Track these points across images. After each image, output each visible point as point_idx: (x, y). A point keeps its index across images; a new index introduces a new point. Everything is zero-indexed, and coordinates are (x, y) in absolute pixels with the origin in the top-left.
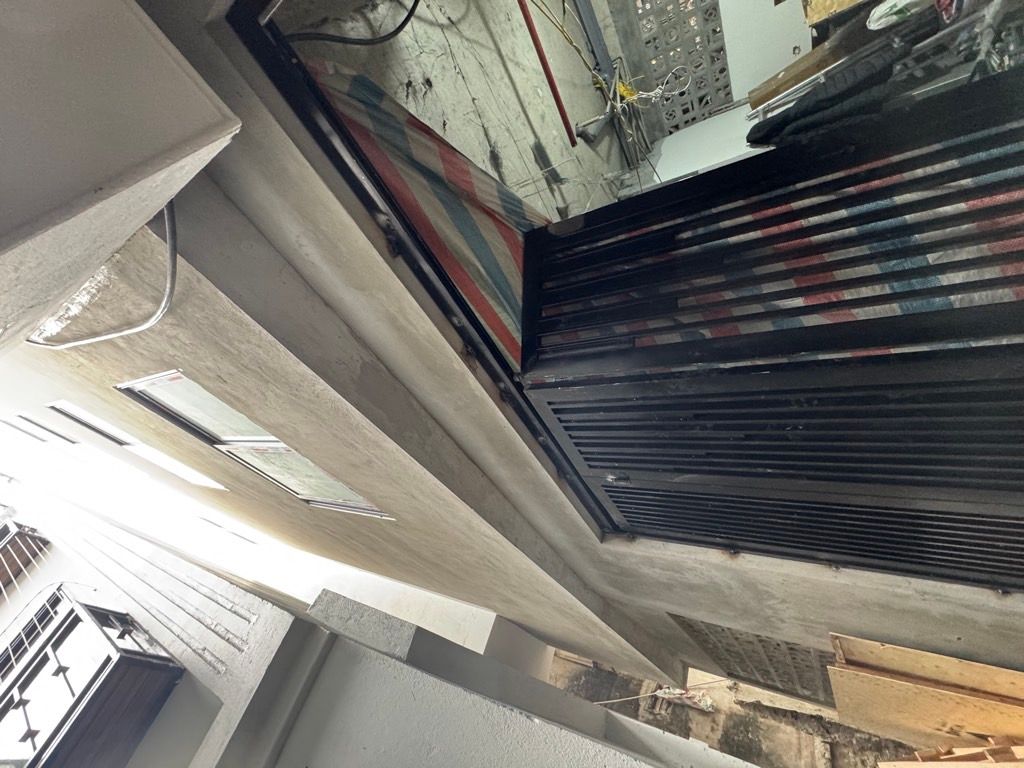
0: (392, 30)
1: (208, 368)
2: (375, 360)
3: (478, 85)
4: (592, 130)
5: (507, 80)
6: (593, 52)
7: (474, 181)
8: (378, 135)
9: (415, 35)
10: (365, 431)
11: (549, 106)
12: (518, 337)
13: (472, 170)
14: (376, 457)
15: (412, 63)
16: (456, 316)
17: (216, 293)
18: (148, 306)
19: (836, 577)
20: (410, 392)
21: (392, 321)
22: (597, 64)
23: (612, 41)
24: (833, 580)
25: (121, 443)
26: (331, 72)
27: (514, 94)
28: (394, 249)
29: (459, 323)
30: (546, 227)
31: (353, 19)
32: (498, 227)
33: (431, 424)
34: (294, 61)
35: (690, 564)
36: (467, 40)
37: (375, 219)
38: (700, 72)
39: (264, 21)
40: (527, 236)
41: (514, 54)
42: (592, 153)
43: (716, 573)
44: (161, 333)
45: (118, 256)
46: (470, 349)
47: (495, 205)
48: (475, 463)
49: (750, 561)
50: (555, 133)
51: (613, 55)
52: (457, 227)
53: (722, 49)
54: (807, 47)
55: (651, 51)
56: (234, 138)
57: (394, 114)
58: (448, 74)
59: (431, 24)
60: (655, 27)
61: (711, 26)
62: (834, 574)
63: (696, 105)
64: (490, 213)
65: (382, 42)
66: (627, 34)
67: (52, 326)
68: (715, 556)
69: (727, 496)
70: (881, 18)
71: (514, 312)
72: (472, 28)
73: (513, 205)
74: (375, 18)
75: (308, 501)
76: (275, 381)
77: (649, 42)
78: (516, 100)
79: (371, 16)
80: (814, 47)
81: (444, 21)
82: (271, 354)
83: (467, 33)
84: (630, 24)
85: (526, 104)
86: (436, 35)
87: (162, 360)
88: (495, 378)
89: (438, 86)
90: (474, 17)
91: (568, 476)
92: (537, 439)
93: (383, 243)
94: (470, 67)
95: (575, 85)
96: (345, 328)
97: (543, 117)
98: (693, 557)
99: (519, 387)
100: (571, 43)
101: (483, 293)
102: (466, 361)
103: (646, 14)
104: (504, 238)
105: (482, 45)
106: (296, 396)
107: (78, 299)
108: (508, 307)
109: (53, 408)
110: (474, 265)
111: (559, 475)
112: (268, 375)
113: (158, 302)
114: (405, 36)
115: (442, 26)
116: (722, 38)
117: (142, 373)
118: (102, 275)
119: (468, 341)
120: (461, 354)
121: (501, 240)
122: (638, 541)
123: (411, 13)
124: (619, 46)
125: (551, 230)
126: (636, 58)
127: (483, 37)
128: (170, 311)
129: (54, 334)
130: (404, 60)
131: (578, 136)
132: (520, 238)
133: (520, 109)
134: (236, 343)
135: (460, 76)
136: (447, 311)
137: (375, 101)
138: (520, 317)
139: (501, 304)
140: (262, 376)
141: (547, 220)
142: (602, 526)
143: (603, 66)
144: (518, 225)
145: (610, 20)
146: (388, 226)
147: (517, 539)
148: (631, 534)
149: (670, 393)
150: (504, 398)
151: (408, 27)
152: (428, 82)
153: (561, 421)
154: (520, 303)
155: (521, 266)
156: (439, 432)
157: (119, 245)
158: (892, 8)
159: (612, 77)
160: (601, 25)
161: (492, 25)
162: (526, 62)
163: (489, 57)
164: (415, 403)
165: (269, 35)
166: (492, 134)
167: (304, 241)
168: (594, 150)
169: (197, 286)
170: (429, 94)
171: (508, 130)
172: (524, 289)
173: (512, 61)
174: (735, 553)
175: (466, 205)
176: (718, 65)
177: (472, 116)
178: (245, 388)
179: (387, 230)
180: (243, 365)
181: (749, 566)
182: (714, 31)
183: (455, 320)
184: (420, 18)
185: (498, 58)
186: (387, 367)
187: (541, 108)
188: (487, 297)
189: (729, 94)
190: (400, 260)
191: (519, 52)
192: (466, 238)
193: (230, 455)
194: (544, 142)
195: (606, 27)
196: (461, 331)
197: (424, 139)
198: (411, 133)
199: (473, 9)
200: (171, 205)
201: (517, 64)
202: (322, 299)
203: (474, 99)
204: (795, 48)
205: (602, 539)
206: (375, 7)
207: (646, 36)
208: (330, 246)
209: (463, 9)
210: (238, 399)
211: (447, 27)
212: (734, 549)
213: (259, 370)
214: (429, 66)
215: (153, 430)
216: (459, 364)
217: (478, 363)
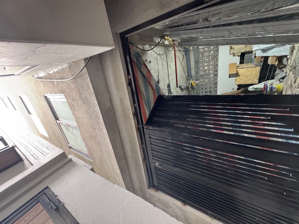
0: (147, 50)
1: (72, 96)
2: (112, 108)
3: (160, 67)
4: (183, 87)
5: (167, 69)
6: (188, 73)
7: (152, 80)
8: (136, 64)
9: (151, 53)
10: (101, 125)
11: (174, 78)
12: (148, 117)
13: (152, 77)
14: (99, 135)
15: (149, 57)
16: (136, 104)
17: (87, 78)
18: (70, 76)
19: (212, 221)
20: (116, 121)
21: (121, 100)
22: (188, 75)
23: (193, 73)
24: (210, 222)
25: (29, 113)
26: (133, 49)
27: (167, 72)
28: (129, 84)
29: (136, 106)
30: (163, 96)
31: (140, 45)
32: (153, 92)
33: (117, 131)
34: (128, 44)
35: (171, 205)
36: (162, 58)
37: (128, 76)
38: (211, 86)
39: (126, 36)
40: (159, 96)
41: (170, 65)
42: (181, 92)
43: (178, 211)
44: (68, 83)
45: (72, 63)
46: (136, 113)
47: (154, 87)
48: (123, 149)
49: (188, 208)
50: (174, 84)
51: (192, 75)
52: (144, 87)
53: (217, 83)
54: (236, 89)
55: (201, 77)
56: (112, 49)
57: (141, 61)
58: (155, 62)
59: (155, 53)
60: (203, 73)
61: (215, 78)
62: (211, 220)
63: (208, 92)
64: (152, 88)
65: (144, 51)
66: (197, 72)
67: (42, 74)
68: (179, 203)
69: (186, 179)
70: (251, 88)
71: (149, 110)
72: (164, 57)
73: (158, 88)
74: (145, 47)
75: (70, 147)
76: (87, 103)
77: (201, 76)
78: (167, 73)
79: (144, 46)
80: (237, 90)
81: (158, 53)
82: (90, 96)
83: (162, 57)
84: (198, 70)
85: (169, 75)
86: (156, 55)
87: (62, 91)
88: (138, 124)
89: (152, 63)
90: (165, 55)
91: (146, 161)
92: (142, 145)
93: (128, 82)
94: (160, 63)
95: (182, 77)
96: (109, 98)
97: (172, 80)
98: (173, 202)
99: (143, 128)
100: (182, 66)
101: (144, 103)
102: (133, 116)
103: (202, 70)
104: (154, 94)
105: (164, 61)
106: (89, 109)
107: (55, 70)
108: (148, 109)
109: (20, 97)
110: (144, 96)
111: (144, 160)
112: (86, 101)
113: (73, 75)
114: (149, 52)
115: (157, 54)
116: (217, 81)
117: (54, 93)
118: (65, 66)
119: (136, 111)
120: (133, 113)
121: (153, 94)
122: (159, 192)
123: (152, 49)
124: (194, 74)
125: (164, 97)
126: (197, 78)
127: (165, 59)
128: (74, 78)
129: (41, 76)
130: (147, 56)
131: (179, 87)
132: (157, 96)
133: (168, 75)
134: (84, 91)
135: (157, 64)
136: (134, 102)
137: (139, 58)
138: (150, 112)
139: (147, 108)
140: (84, 101)
141: (164, 94)
142: (150, 183)
143: (190, 76)
144: (158, 93)
145: (194, 68)
146: (130, 79)
147: (124, 178)
148: (157, 189)
149: (178, 139)
150: (138, 130)
151: (150, 51)
152: (150, 62)
153: (151, 147)
154: (151, 109)
155: (155, 101)
156: (118, 135)
157: (75, 60)
158: (253, 87)
159: (191, 79)
160: (191, 69)
161: (168, 58)
162: (172, 68)
163: (165, 64)
164: (116, 124)
165: (126, 39)
166: (160, 77)
167: (111, 76)
168: (182, 92)
169: (85, 74)
170: (149, 64)
171: (163, 78)
172: (153, 107)
173: (169, 66)
174: (185, 204)
175: (148, 84)
176: (215, 86)
177: (157, 72)
178: (78, 103)
179: (130, 80)
180: (81, 97)
181: (188, 210)
182: (216, 79)
183: (135, 105)
184: (153, 51)
185: (167, 64)
186: (114, 112)
187: (173, 78)
188: (144, 105)
189: (216, 93)
190: (129, 87)
191: (172, 65)
192: (145, 89)
193: (59, 125)
194: (170, 84)
195: (192, 69)
196: (135, 108)
197: (145, 68)
198: (143, 65)
199: (165, 54)
200: (91, 57)
201: (170, 67)
202: (108, 90)
203: (158, 69)
204: (233, 89)
205: (148, 188)
206: (146, 45)
207: (201, 74)
208: (116, 78)
209: (163, 53)
210: (73, 106)
211: (158, 55)
212: (185, 203)
213: (85, 100)
214: (152, 59)
215: (43, 111)
216: (131, 116)
217: (136, 118)
